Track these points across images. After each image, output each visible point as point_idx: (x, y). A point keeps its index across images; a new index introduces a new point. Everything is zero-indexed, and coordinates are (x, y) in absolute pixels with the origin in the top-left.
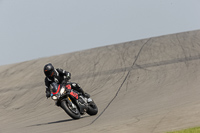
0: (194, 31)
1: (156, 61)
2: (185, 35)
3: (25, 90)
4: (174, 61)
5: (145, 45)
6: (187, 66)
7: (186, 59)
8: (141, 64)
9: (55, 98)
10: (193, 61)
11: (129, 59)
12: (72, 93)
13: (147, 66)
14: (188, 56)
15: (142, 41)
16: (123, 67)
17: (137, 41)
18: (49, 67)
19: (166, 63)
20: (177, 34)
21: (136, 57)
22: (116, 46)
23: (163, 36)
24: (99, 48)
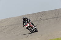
0: (59, 9)
1: (47, 18)
2: (56, 10)
3: (7, 27)
4: (52, 18)
5: (44, 13)
6: (57, 19)
7: (56, 17)
8: (43, 19)
9: (26, 27)
10: (58, 18)
11: (39, 18)
12: (31, 25)
13: (44, 20)
14: (57, 16)
15: (43, 12)
16: (37, 20)
17: (41, 12)
18: (24, 18)
19: (50, 19)
20: (54, 10)
21: (41, 17)
22: (35, 14)
23: (49, 11)
24: (30, 14)
